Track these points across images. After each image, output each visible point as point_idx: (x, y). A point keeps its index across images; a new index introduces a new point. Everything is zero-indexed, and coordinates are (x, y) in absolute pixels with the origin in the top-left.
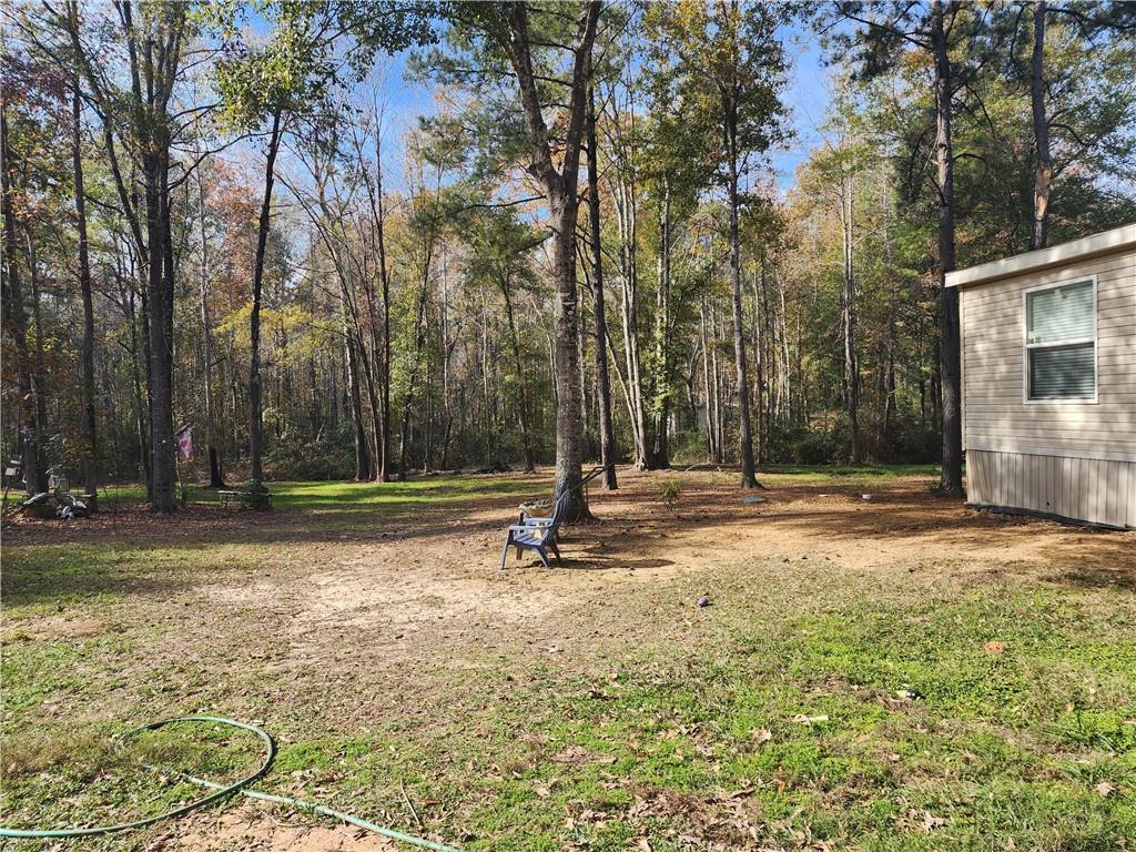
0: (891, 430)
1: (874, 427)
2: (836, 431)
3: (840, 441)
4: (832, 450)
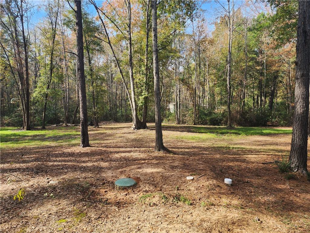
0: (243, 114)
1: (237, 112)
2: (223, 113)
3: (224, 117)
4: (221, 120)
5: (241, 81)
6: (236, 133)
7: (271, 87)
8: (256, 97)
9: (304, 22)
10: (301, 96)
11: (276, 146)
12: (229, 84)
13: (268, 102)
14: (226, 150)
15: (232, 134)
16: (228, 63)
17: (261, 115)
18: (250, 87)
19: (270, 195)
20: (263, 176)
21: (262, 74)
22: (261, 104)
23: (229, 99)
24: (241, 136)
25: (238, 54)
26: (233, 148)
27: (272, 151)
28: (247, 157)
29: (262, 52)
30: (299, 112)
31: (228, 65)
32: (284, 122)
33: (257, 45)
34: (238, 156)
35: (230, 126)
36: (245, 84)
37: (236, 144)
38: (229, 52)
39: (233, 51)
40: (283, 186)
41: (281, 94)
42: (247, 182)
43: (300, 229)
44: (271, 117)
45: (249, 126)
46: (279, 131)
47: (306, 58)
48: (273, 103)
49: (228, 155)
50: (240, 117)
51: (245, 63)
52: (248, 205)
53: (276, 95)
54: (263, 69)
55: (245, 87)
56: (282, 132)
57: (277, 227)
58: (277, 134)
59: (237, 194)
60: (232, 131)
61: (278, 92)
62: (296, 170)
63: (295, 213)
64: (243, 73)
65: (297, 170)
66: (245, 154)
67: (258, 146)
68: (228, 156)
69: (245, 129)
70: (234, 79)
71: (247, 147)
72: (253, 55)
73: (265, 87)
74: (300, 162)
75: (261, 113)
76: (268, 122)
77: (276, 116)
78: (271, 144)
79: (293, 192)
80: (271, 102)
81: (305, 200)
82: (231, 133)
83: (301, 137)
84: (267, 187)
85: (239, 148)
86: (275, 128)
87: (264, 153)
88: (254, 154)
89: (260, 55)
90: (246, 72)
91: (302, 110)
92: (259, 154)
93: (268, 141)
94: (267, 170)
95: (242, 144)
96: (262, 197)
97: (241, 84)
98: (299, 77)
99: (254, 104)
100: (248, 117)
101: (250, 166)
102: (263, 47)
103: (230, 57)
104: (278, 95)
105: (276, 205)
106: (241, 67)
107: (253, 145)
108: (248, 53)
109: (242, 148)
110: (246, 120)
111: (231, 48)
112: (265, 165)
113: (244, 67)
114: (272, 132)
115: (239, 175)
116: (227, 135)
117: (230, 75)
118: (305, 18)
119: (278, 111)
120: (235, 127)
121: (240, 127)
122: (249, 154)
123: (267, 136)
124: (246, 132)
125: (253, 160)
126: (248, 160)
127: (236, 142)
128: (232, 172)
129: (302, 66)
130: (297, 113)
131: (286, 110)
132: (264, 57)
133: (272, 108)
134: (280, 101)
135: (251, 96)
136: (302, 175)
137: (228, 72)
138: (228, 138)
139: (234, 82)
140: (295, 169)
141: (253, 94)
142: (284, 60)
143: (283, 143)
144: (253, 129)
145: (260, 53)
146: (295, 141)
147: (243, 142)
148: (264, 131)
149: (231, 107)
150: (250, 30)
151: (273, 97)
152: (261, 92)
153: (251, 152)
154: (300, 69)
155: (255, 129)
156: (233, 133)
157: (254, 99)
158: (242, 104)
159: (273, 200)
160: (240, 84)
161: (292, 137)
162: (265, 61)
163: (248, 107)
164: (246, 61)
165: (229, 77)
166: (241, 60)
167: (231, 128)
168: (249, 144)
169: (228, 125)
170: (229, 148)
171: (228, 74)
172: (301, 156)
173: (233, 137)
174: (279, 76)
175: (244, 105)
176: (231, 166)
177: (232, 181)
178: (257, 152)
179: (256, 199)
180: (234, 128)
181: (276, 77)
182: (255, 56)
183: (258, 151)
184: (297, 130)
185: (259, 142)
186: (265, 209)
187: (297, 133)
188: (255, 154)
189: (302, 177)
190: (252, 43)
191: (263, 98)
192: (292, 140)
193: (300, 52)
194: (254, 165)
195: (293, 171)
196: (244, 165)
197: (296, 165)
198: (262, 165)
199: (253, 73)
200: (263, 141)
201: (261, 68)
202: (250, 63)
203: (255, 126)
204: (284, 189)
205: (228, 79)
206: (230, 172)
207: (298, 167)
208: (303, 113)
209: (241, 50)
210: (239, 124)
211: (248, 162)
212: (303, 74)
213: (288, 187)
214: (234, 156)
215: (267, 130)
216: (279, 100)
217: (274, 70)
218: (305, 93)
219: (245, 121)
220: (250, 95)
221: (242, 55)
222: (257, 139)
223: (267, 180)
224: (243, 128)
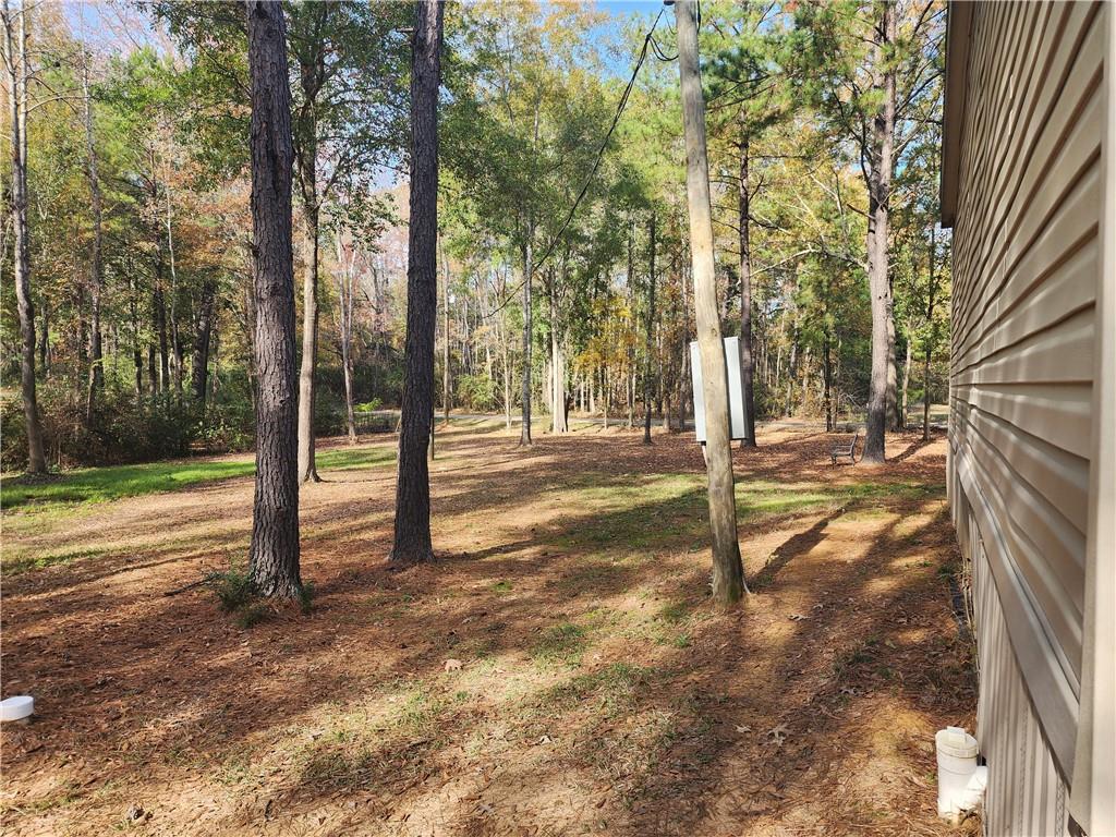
5: (80, 288)
6: (65, 498)
7: (198, 320)
8: (145, 353)
9: (269, 124)
10: (273, 356)
11: (219, 522)
12: (27, 297)
13: (190, 371)
14: (15, 574)
15: (48, 505)
16: (14, 208)
17: (166, 418)
18: (122, 316)
19: (187, 702)
20: (167, 641)
21: (161, 270)
22: (166, 378)
23: (31, 360)
24: (86, 504)
25: (61, 180)
26: (51, 560)
27: (204, 542)
28: (108, 586)
29: (155, 192)
30: (271, 406)
31: (16, 216)
32: (242, 437)
33: (137, 161)
34: (70, 590)
35: (42, 468)
36: (96, 300)
37: (66, 541)
38: (17, 160)
39: (35, 160)
40: (231, 657)
41: (233, 344)
42: (104, 683)
43: (273, 779)
44: (201, 423)
45: (125, 463)
46: (229, 468)
47: (279, 237)
48: (209, 373)
49: (25, 595)
50: (85, 430)
51: (93, 219)
52: (100, 774)
53: (216, 348)
54: (163, 253)
55: (97, 314)
56: (237, 472)
57: (202, 808)
58: (223, 480)
59: (57, 748)
60: (48, 492)
61: (222, 338)
62: (271, 588)
63: (261, 734)
64: (86, 257)
65: (274, 591)
66: (102, 576)
67: (153, 533)
68: (24, 599)
69: (107, 475)
70: (46, 279)
71: (111, 545)
72: (123, 196)
73: (177, 319)
74: (280, 562)
75: (168, 409)
76: (193, 440)
77: (219, 418)
78: (199, 519)
79: (260, 664)
80: (202, 372)
81: (292, 678)
82: (41, 500)
83: (280, 484)
84: (176, 679)
85: (75, 555)
86: (217, 460)
87: (175, 557)
88: (138, 568)
89: (150, 201)
90: (98, 254)
91: (278, 399)
92: (154, 565)
93: (193, 507)
94: (181, 615)
95: (93, 535)
96: (157, 721)
97: (79, 298)
98: (264, 296)
99: (139, 377)
100: (116, 429)
101: (120, 615)
102: (161, 174)
103: (22, 183)
104: (223, 347)
105: (204, 731)
106: (77, 232)
107: (137, 531)
108: (102, 185)
109: (90, 553)
110: (109, 439)
111: (22, 145)
112: (177, 597)
113: (88, 235)
114: (207, 474)
115: (70, 666)
116: (22, 510)
117: (25, 259)
118: (269, 112)
119: (226, 401)
120: (63, 472)
121: (88, 470)
122: (117, 572)
123: (189, 491)
124: (107, 488)
125: (130, 590)
126: (111, 596)
127: (66, 534)
128: (39, 661)
129: (271, 261)
130: (265, 410)
131: (249, 398)
132: (165, 212)
133: (205, 389)
134: (231, 367)
135: (128, 350)
136: (286, 600)
137: (17, 247)
138: (27, 522)
139: (48, 290)
140: (268, 589)
141: (135, 342)
142: (234, 234)
143: (239, 509)
144: (137, 473)
145: (149, 192)
146: (265, 497)
147: (97, 527)
148: (179, 476)
149: (42, 390)
150: (101, 96)
151: (207, 355)
152: (163, 335)
153: (125, 560)
154: (266, 270)
155: (146, 473)
156: (53, 498)
157: (139, 363)
158: (92, 378)
159: (197, 717)
160: (74, 298)
161: (257, 485)
162: (169, 226)
163: (118, 388)
164: (98, 213)
165: (22, 265)
166: (75, 206)
167: (43, 476)
168: (122, 532)
169: (30, 467)
170: (32, 562)
171: (17, 253)
172: (284, 543)
173: (55, 514)
174: (219, 283)
175: (100, 381)
176: (33, 638)
177: (36, 704)
178: (150, 556)
179: (132, 739)
180: (57, 479)
181: (211, 288)
182: (132, 200)
183: (153, 551)
184: (267, 464)
185: (159, 516)
186: (166, 761)
187: (271, 471)
188: (142, 567)
189: (286, 607)
190: (116, 147)
191: (172, 356)
192: (256, 496)
193: (262, 215)
194: (133, 608)
195: (263, 595)
196: (92, 620)
197: (269, 574)
198: (163, 600)
199: (129, 263)
200: (172, 511)
201: (157, 248)
202: (115, 225)
203: (145, 460)
204: (235, 664)
205: (18, 275)
206: (31, 664)
207: (276, 578)
208: (283, 409)
209: (70, 165)
210: (83, 458)
211: (111, 604)
212: (274, 287)
213: (247, 654)
214: (54, 594)
215: (190, 469)
216: (227, 365)
217: (204, 262)
218: (284, 346)
219: (104, 444)
220: (123, 346)
221: (76, 185)
222: (153, 509)
223: (178, 650)
224: (99, 474)
